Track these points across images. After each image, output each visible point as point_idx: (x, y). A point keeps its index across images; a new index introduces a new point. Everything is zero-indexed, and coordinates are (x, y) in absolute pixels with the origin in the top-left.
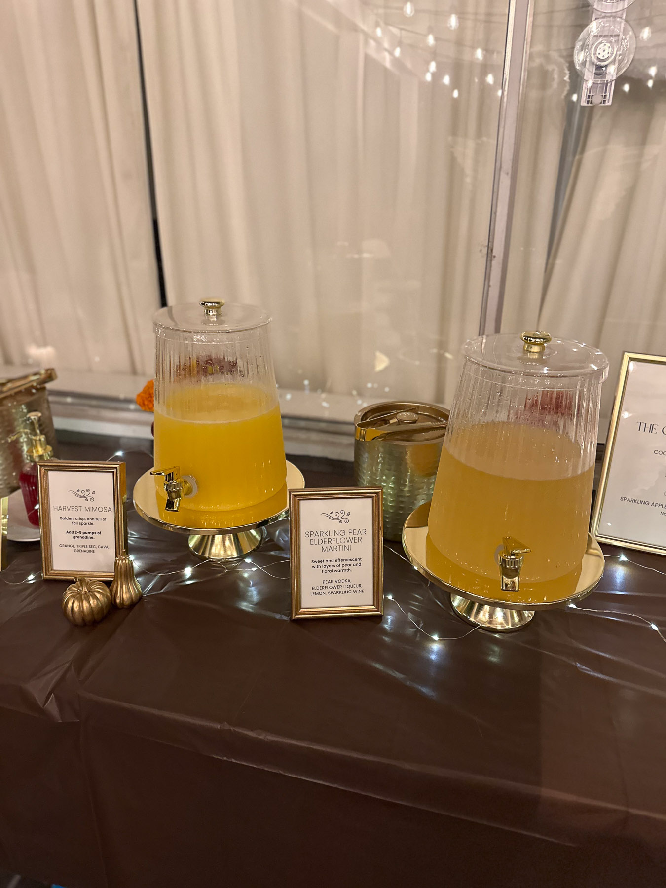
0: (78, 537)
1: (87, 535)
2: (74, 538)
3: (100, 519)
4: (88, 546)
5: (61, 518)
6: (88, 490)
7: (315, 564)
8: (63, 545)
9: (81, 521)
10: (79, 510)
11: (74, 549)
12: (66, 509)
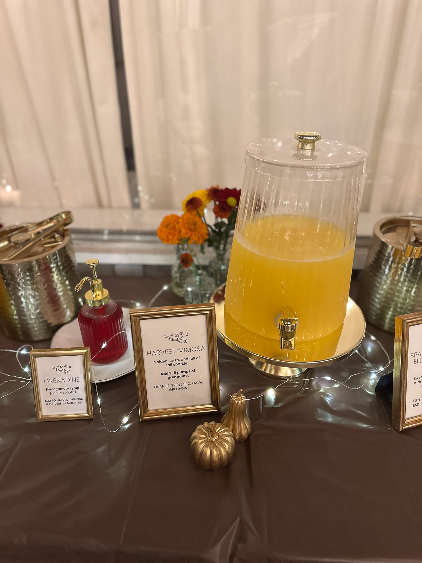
0: (173, 377)
1: (181, 374)
2: (169, 378)
3: (194, 358)
4: (183, 384)
5: (155, 362)
6: (181, 333)
7: (416, 381)
8: (158, 387)
9: (175, 363)
10: (173, 352)
11: (169, 388)
12: (160, 353)
